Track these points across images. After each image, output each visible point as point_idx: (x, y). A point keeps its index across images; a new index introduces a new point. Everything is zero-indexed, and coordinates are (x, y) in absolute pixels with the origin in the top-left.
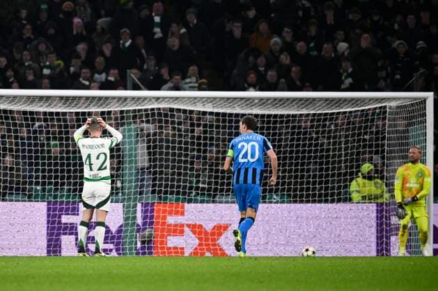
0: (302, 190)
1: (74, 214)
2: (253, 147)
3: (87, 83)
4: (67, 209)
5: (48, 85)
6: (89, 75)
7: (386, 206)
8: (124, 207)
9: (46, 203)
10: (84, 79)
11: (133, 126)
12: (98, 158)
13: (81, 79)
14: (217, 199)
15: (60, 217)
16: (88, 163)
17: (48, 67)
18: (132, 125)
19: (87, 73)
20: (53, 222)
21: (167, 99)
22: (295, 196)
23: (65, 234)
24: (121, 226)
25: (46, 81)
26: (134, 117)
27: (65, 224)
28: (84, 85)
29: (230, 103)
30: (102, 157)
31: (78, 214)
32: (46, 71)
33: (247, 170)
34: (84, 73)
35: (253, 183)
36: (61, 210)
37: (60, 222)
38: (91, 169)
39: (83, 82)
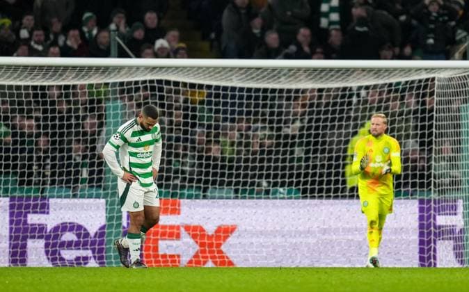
0: (329, 183)
1: (44, 213)
3: (40, 48)
4: (35, 206)
6: (42, 38)
7: (435, 203)
8: (106, 204)
9: (8, 199)
10: (36, 43)
11: (119, 103)
14: (208, 194)
15: (26, 216)
18: (119, 101)
19: (40, 35)
20: (18, 223)
21: (164, 70)
22: (305, 191)
23: (33, 237)
24: (103, 228)
26: (122, 92)
27: (32, 225)
29: (242, 74)
31: (48, 213)
34: (37, 35)
36: (28, 207)
37: (25, 223)
39: (36, 46)
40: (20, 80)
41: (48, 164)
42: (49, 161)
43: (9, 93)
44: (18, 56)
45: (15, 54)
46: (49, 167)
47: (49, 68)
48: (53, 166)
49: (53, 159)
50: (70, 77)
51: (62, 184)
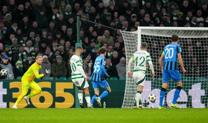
2: (171, 50)
3: (195, 24)
5: (177, 25)
10: (193, 22)
12: (140, 59)
13: (192, 22)
16: (136, 62)
17: (175, 16)
25: (175, 23)
28: (193, 24)
30: (142, 59)
32: (175, 18)
33: (168, 62)
34: (194, 19)
35: (170, 70)
38: (136, 65)
39: (193, 23)
40: (187, 36)
41: (198, 68)
42: (198, 67)
43: (183, 41)
44: (186, 27)
45: (185, 26)
46: (199, 70)
47: (198, 31)
48: (200, 70)
49: (200, 67)
50: (206, 35)
51: (204, 76)
